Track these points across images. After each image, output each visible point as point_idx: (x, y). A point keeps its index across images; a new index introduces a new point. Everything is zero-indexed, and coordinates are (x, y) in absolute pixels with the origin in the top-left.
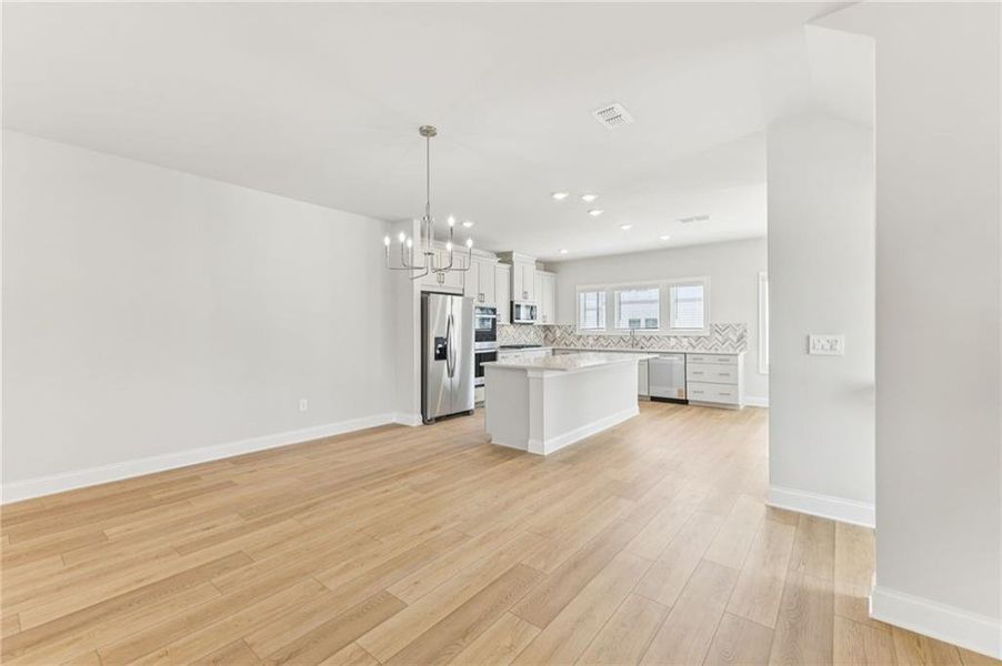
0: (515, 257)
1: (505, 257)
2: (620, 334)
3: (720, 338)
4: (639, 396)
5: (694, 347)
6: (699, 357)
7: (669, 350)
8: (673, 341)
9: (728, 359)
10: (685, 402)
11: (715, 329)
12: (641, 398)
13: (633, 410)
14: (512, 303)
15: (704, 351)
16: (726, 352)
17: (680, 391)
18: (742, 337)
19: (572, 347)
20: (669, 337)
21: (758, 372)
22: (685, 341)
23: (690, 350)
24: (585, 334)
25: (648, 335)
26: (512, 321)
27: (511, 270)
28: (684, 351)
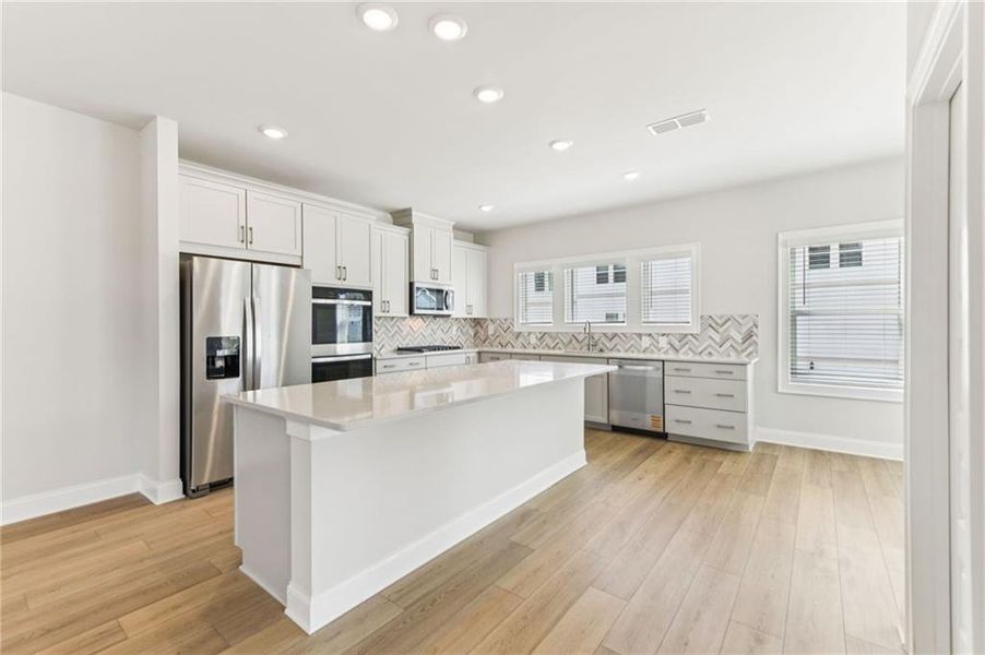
0: (416, 217)
1: (402, 218)
2: (573, 331)
3: (717, 337)
4: (586, 422)
5: (677, 351)
6: (683, 367)
7: (642, 356)
8: (646, 342)
9: (730, 371)
10: (663, 436)
11: (709, 323)
12: (591, 427)
13: (577, 459)
14: (411, 284)
15: (690, 357)
16: (725, 360)
17: (655, 419)
18: (749, 335)
19: (509, 349)
20: (640, 335)
21: (777, 392)
22: (663, 342)
23: (671, 356)
24: (524, 330)
25: (610, 332)
26: (411, 312)
27: (411, 236)
28: (663, 357)
